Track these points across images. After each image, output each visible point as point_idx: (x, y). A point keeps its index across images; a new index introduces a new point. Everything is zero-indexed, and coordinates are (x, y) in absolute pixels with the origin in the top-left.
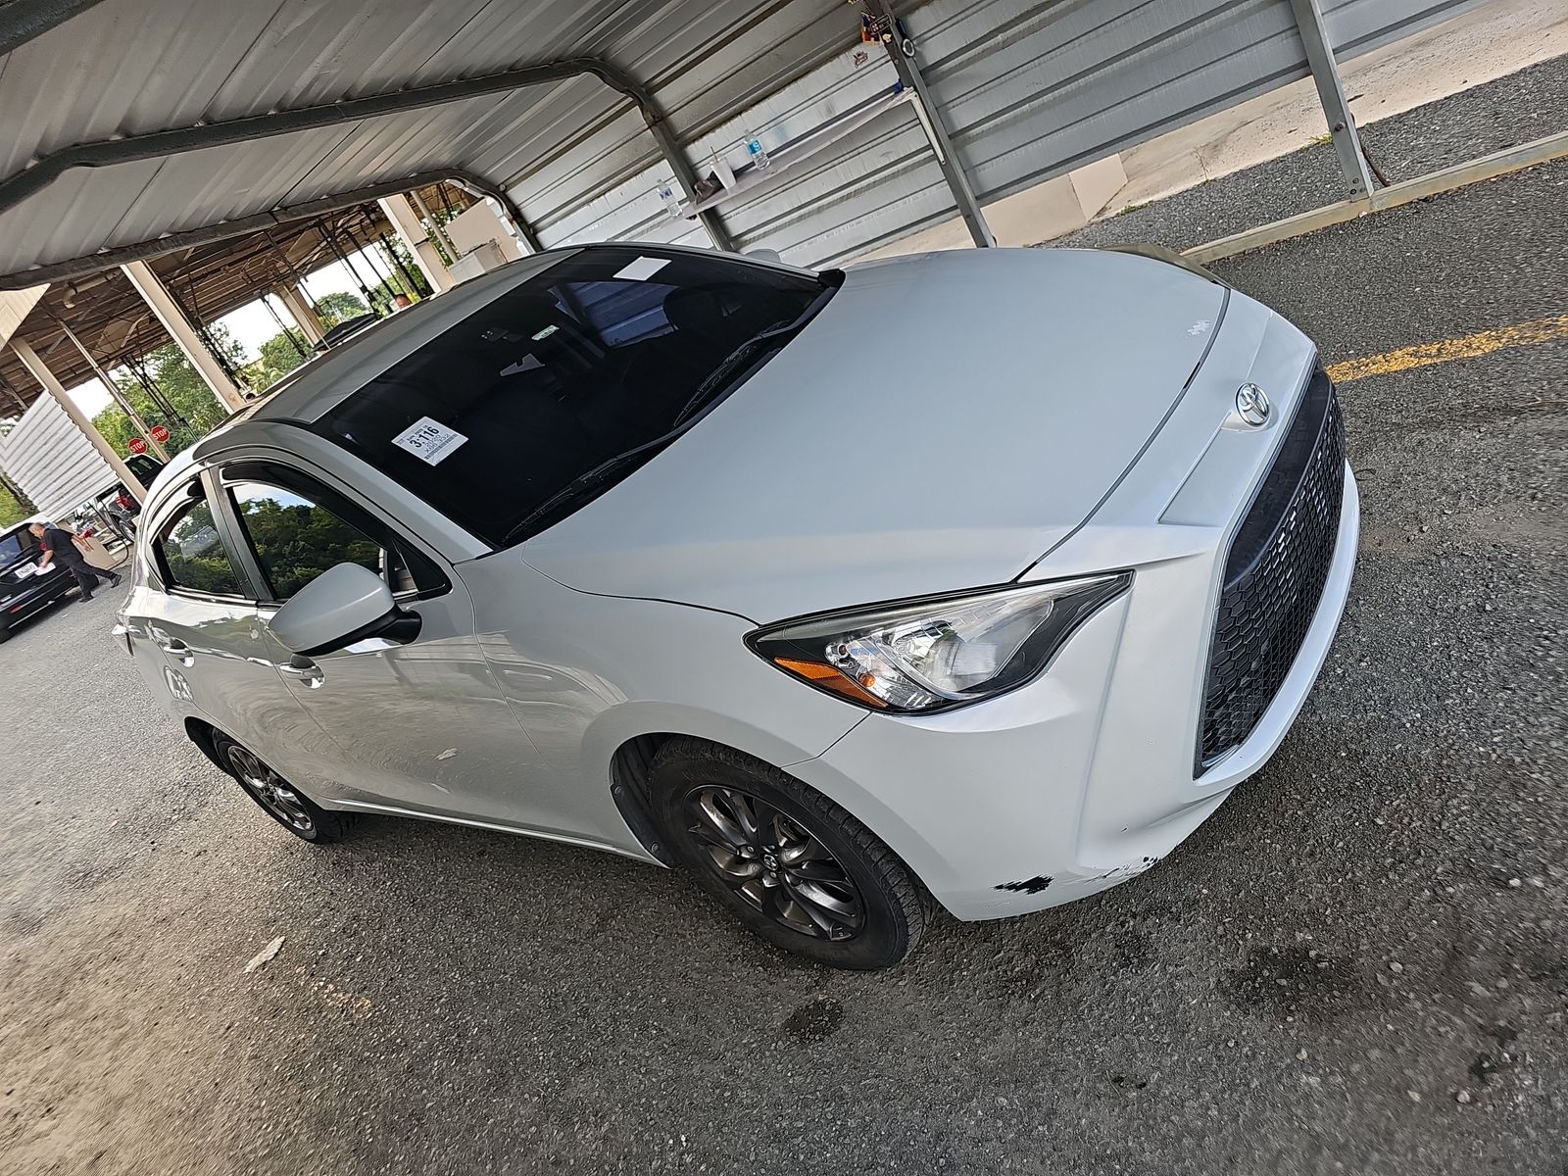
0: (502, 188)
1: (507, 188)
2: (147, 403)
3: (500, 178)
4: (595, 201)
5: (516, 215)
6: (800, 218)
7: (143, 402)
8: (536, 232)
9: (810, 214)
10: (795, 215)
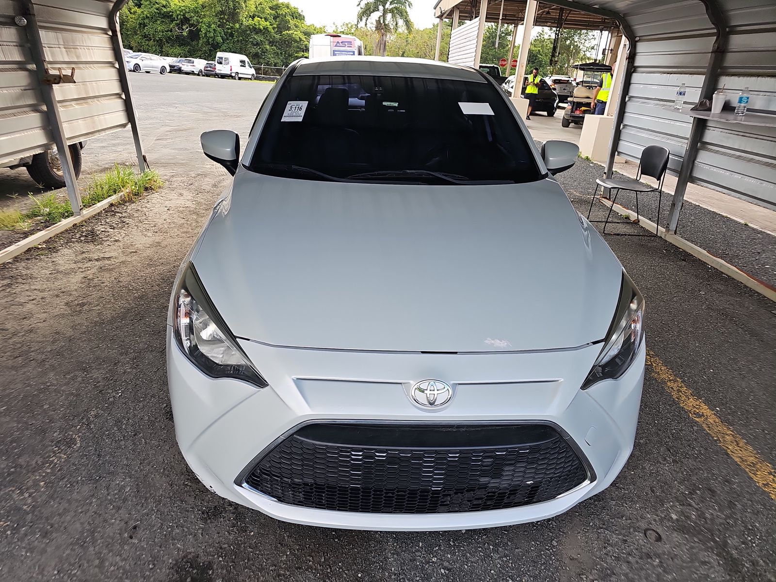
0: (637, 39)
1: (639, 41)
2: (540, 49)
3: (639, 33)
4: (665, 75)
5: (632, 57)
6: (739, 157)
7: (539, 47)
8: (634, 71)
9: (744, 159)
10: (738, 153)
